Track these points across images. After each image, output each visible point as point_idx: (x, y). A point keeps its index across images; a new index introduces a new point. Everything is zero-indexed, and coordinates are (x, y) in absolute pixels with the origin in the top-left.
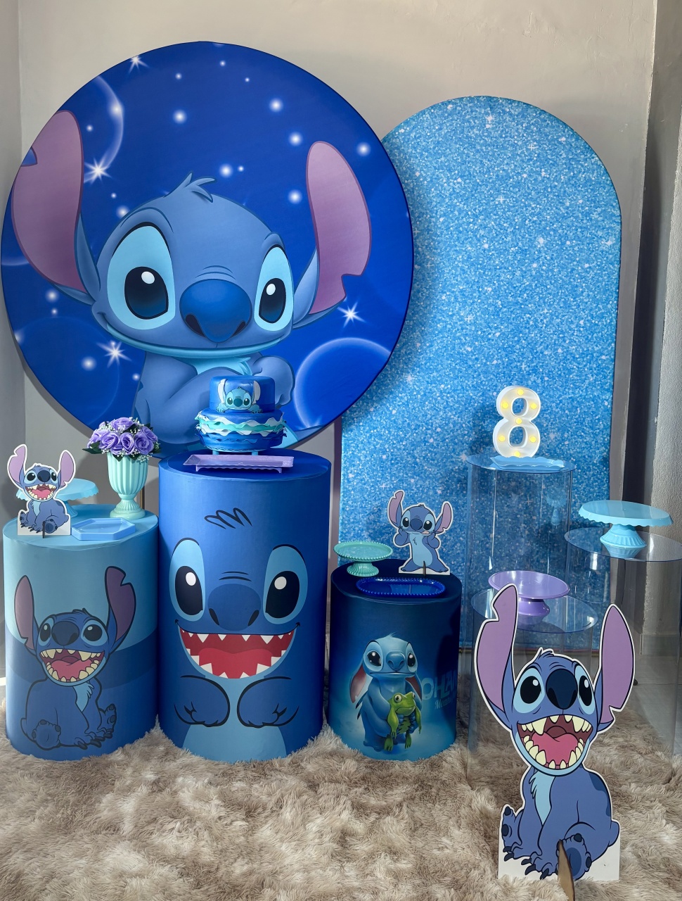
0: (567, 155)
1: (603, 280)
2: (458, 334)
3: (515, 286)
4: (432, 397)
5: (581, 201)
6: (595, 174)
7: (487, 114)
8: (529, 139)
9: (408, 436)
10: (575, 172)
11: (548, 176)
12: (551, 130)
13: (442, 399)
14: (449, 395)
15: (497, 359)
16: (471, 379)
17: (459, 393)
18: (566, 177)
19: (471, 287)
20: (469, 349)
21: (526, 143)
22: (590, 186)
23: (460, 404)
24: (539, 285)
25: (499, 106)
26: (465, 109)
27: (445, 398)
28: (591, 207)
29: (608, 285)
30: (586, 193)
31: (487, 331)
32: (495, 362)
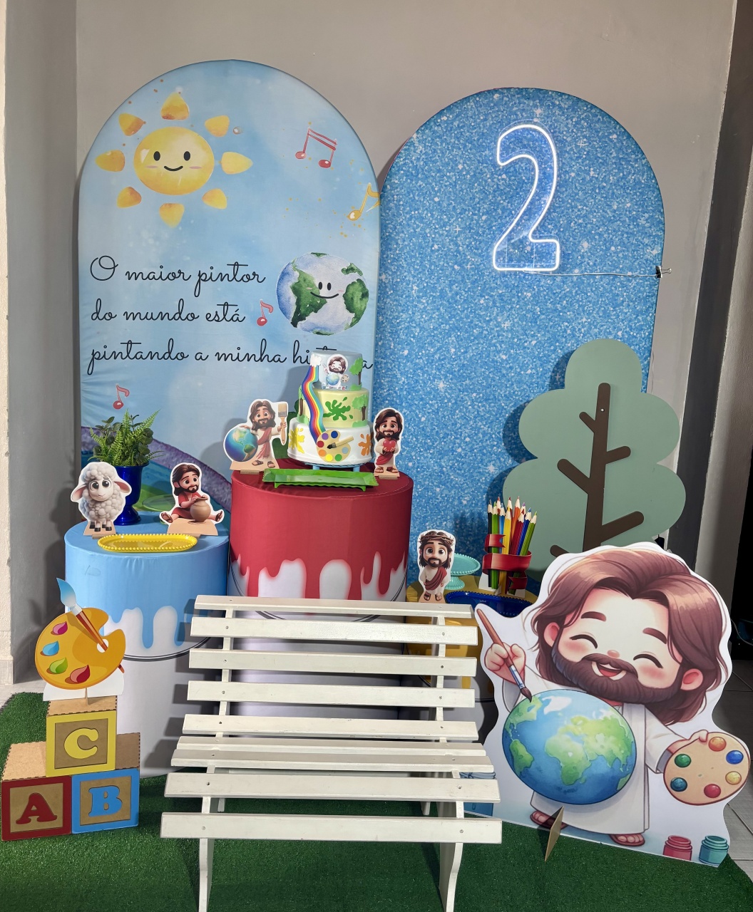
0: (617, 152)
1: (645, 291)
2: (494, 341)
3: (555, 292)
4: (463, 406)
5: (629, 205)
6: (645, 177)
7: (536, 106)
8: (579, 134)
9: (436, 444)
10: (625, 173)
11: (597, 176)
12: (603, 126)
13: (473, 408)
14: (480, 404)
15: (532, 369)
16: (504, 388)
17: (490, 403)
18: (615, 178)
19: (511, 291)
20: (504, 357)
21: (575, 140)
22: (639, 189)
23: (491, 414)
24: (579, 292)
25: (549, 99)
26: (513, 100)
27: (476, 407)
28: (639, 211)
29: (649, 296)
30: (635, 197)
31: (524, 339)
32: (529, 372)
